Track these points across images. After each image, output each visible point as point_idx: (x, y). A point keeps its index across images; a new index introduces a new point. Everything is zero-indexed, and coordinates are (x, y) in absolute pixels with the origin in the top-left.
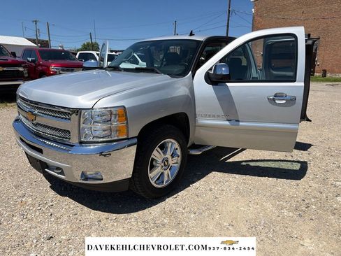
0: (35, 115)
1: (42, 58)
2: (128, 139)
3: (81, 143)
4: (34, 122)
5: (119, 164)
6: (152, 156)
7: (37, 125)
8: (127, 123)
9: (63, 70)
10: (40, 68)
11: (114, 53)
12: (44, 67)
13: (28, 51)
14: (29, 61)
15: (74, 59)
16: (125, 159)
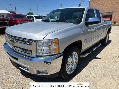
0: (14, 42)
1: (14, 18)
2: (59, 54)
3: (37, 56)
4: (14, 45)
5: (54, 64)
6: (68, 61)
7: (15, 47)
8: (59, 46)
9: (22, 22)
10: (13, 21)
11: (40, 16)
12: (15, 21)
13: (8, 15)
14: (9, 19)
15: (26, 18)
16: (56, 62)
